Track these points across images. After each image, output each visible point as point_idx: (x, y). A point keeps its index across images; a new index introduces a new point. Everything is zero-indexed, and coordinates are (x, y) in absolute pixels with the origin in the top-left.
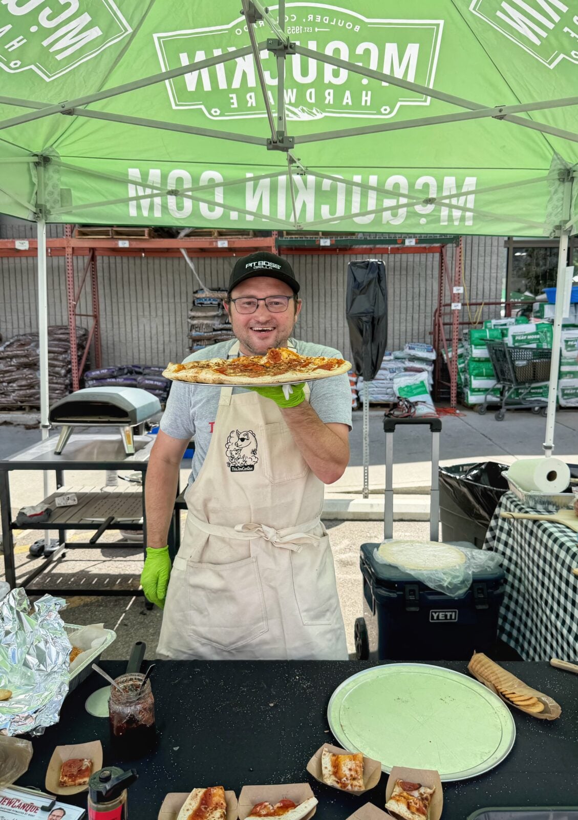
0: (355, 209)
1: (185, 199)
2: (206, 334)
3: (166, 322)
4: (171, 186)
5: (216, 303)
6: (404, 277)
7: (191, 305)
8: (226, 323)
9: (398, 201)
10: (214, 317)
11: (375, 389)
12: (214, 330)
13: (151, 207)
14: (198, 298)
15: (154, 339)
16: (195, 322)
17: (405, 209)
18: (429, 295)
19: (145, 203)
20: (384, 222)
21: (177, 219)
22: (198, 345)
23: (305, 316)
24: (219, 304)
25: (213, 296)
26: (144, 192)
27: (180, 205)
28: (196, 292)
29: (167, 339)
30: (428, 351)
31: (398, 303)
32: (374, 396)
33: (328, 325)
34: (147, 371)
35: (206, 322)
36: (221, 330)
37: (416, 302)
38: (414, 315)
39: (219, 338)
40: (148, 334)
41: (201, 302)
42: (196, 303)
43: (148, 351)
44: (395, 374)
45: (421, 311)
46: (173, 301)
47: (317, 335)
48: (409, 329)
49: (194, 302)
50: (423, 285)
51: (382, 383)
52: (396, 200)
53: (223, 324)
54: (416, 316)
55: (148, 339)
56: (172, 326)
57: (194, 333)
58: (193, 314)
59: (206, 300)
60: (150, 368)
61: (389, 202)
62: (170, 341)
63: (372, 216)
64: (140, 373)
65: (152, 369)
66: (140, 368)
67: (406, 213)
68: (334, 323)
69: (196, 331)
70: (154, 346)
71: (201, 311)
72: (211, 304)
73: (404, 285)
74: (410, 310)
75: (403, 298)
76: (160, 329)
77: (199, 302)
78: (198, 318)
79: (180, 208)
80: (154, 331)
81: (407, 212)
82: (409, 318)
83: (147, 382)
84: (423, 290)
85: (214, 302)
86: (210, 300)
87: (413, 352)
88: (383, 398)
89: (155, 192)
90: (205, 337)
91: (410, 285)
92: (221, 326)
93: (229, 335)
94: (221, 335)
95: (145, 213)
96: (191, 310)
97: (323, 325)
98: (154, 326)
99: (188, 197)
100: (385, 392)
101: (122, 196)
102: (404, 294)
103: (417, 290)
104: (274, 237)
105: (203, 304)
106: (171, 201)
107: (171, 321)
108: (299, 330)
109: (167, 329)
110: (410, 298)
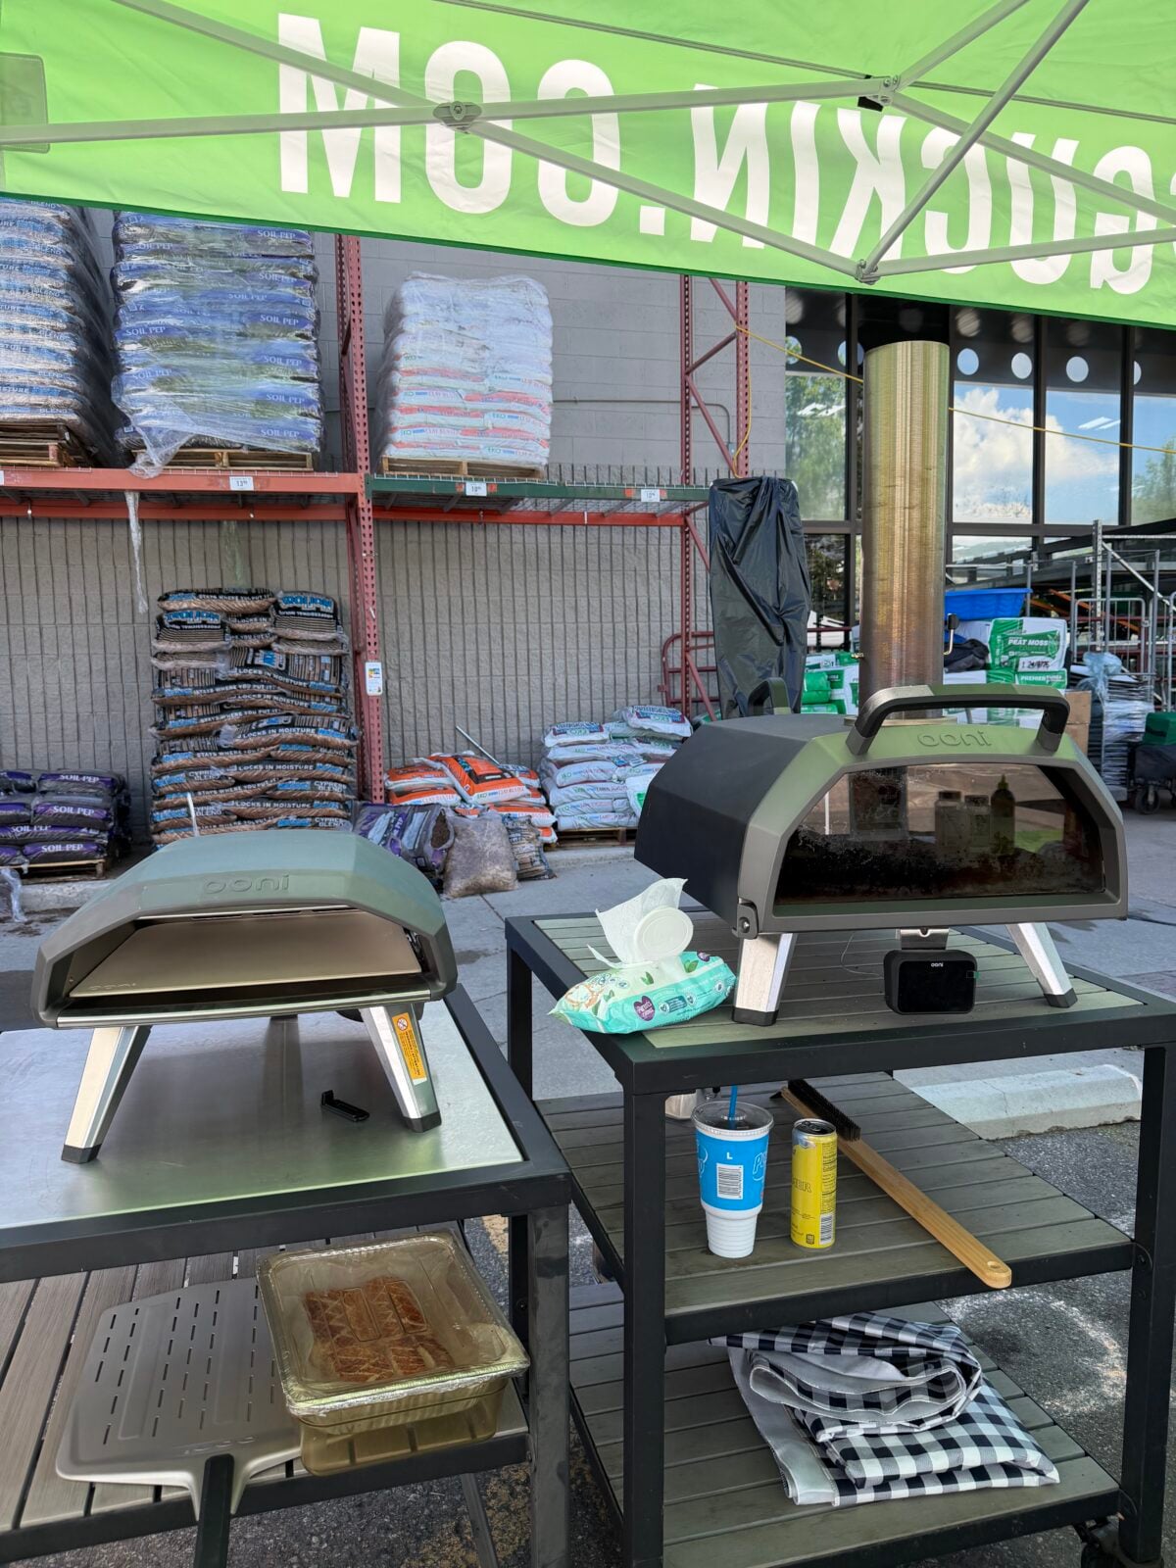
0: (1019, 233)
1: (488, 144)
2: (197, 692)
3: (83, 668)
4: (440, 90)
5: (216, 621)
6: (606, 574)
7: (154, 629)
8: (247, 666)
9: (1133, 223)
10: (213, 652)
11: (589, 801)
12: (219, 683)
13: (366, 160)
14: (170, 612)
15: (54, 708)
16: (168, 665)
17: (1149, 249)
18: (655, 611)
19: (341, 142)
20: (1095, 283)
21: (458, 216)
22: (179, 717)
23: (408, 654)
24: (223, 625)
25: (207, 607)
26: (341, 100)
27: (472, 167)
28: (165, 597)
29: (84, 710)
30: (674, 721)
31: (596, 628)
32: (588, 816)
33: (458, 673)
34: (48, 784)
35: (194, 664)
36: (237, 681)
37: (632, 625)
38: (629, 650)
39: (231, 700)
40: (37, 699)
41: (180, 619)
42: (166, 623)
43: (39, 738)
44: (628, 768)
45: (641, 644)
46: (98, 620)
47: (437, 693)
48: (621, 678)
49: (160, 620)
50: (642, 591)
51: (603, 789)
52: (1126, 220)
53: (242, 668)
54: (632, 653)
55: (38, 708)
56: (99, 679)
57: (169, 691)
58: (162, 646)
59: (189, 615)
60: (58, 775)
61: (1108, 224)
62: (92, 713)
63: (1062, 262)
64: (31, 790)
65: (63, 777)
66: (28, 777)
67: (1150, 262)
68: (471, 669)
69: (173, 685)
70: (54, 726)
71: (181, 640)
72: (204, 623)
73: (606, 591)
74: (620, 639)
75: (607, 618)
76: (68, 685)
77: (174, 619)
78: (175, 655)
79: (469, 176)
80: (53, 692)
81: (1155, 258)
82: (620, 657)
83: (56, 810)
84: (643, 601)
85: (210, 620)
86: (199, 615)
87: (646, 724)
88: (605, 821)
89: (381, 104)
90: (197, 698)
91: (618, 592)
92: (236, 673)
93: (256, 693)
94: (236, 693)
95: (342, 184)
96: (156, 639)
97: (449, 673)
98: (51, 679)
99: (502, 137)
100: (610, 808)
101: (255, 107)
102: (607, 610)
103: (631, 602)
104: (362, 473)
105: (185, 623)
106: (439, 148)
107: (94, 668)
108: (396, 684)
109: (84, 687)
110: (619, 618)
